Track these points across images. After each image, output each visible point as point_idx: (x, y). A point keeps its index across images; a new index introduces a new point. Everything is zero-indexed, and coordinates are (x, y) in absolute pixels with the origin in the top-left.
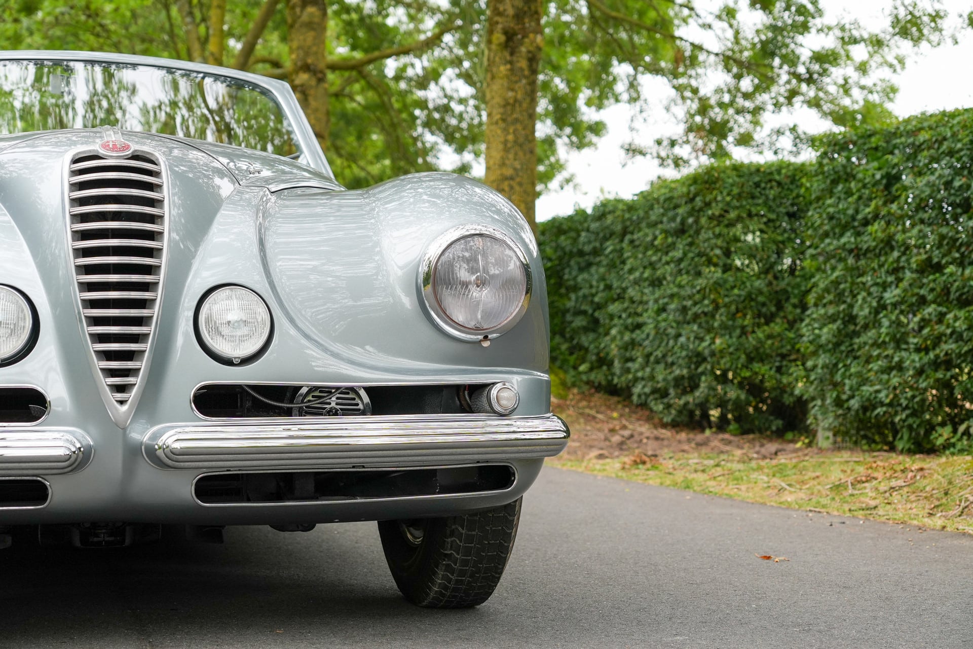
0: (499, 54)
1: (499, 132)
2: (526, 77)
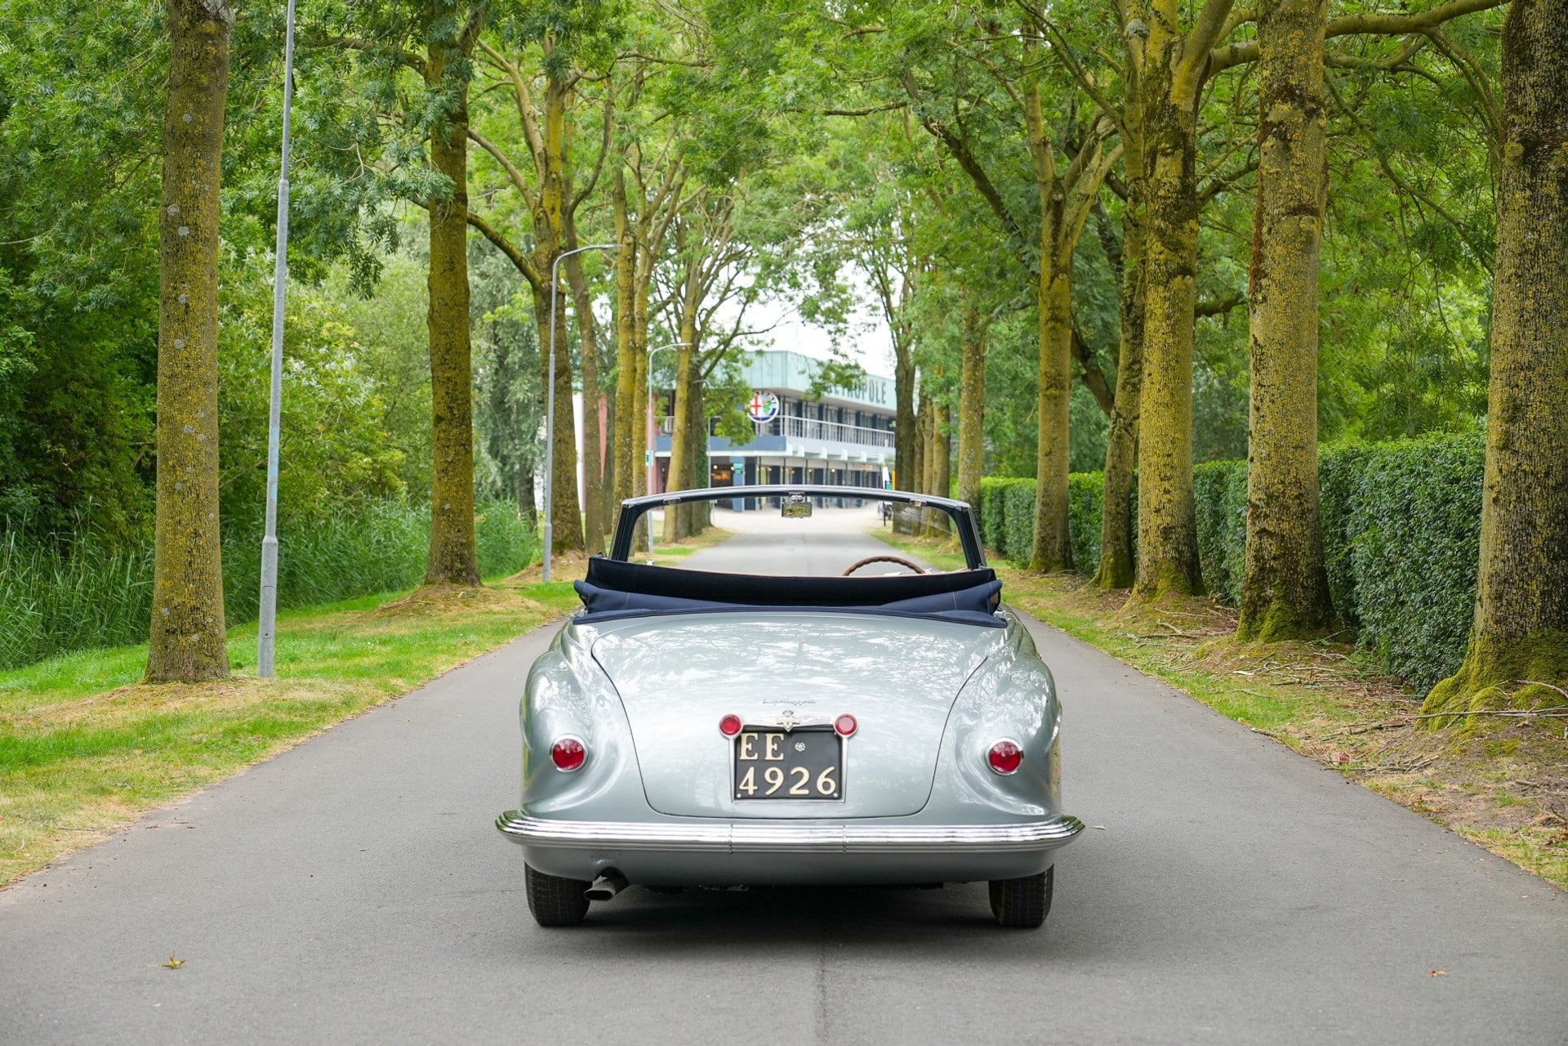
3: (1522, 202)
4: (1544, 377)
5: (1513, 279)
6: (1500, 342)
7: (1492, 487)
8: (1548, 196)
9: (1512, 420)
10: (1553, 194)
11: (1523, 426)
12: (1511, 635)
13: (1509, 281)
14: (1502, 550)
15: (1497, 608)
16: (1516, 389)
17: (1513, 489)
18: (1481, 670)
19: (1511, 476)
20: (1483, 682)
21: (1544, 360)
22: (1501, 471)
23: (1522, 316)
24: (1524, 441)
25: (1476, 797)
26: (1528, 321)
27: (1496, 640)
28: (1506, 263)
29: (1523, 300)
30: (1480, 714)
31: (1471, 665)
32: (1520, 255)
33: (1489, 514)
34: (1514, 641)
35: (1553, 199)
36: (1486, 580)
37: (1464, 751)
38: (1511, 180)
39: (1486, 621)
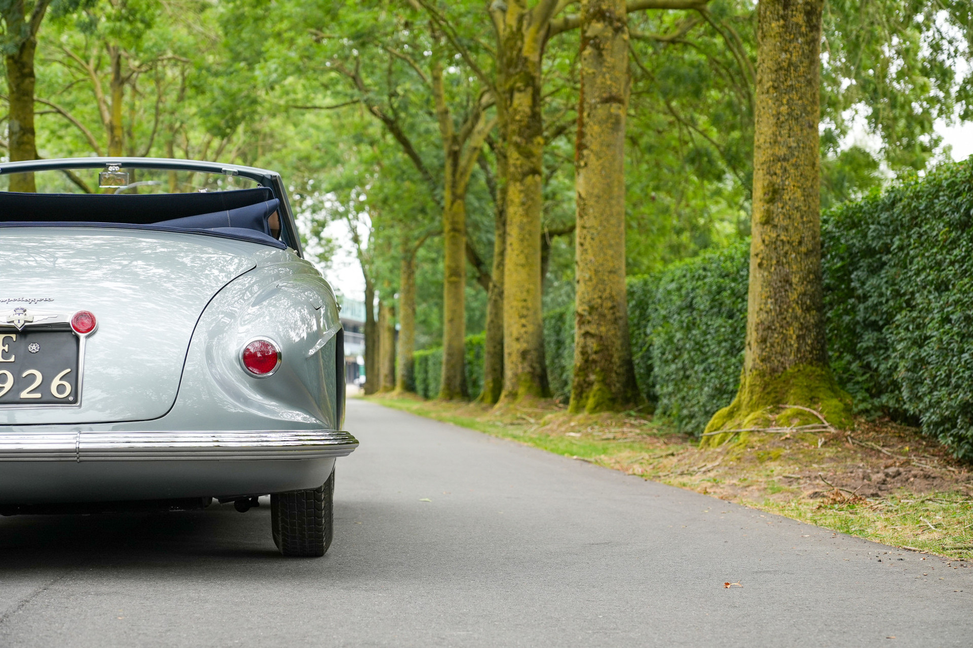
0: (771, 8)
1: (770, 102)
2: (802, 35)
3: (777, 30)
4: (796, 166)
5: (771, 90)
6: (762, 141)
7: (757, 255)
8: (797, 24)
9: (771, 201)
10: (801, 22)
11: (780, 205)
12: (774, 371)
13: (768, 92)
14: (766, 304)
15: (763, 350)
16: (775, 177)
17: (774, 255)
18: (751, 399)
19: (772, 245)
20: (753, 407)
21: (796, 153)
22: (764, 241)
23: (778, 119)
24: (781, 217)
25: (751, 488)
26: (783, 122)
27: (762, 375)
28: (765, 78)
29: (779, 106)
30: (752, 432)
31: (743, 396)
32: (776, 71)
33: (755, 277)
34: (776, 375)
35: (801, 27)
36: (753, 328)
37: (739, 459)
38: (768, 13)
39: (754, 360)
